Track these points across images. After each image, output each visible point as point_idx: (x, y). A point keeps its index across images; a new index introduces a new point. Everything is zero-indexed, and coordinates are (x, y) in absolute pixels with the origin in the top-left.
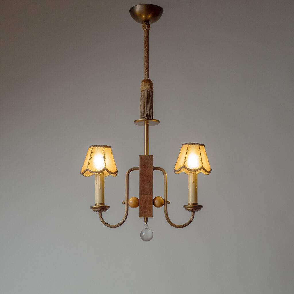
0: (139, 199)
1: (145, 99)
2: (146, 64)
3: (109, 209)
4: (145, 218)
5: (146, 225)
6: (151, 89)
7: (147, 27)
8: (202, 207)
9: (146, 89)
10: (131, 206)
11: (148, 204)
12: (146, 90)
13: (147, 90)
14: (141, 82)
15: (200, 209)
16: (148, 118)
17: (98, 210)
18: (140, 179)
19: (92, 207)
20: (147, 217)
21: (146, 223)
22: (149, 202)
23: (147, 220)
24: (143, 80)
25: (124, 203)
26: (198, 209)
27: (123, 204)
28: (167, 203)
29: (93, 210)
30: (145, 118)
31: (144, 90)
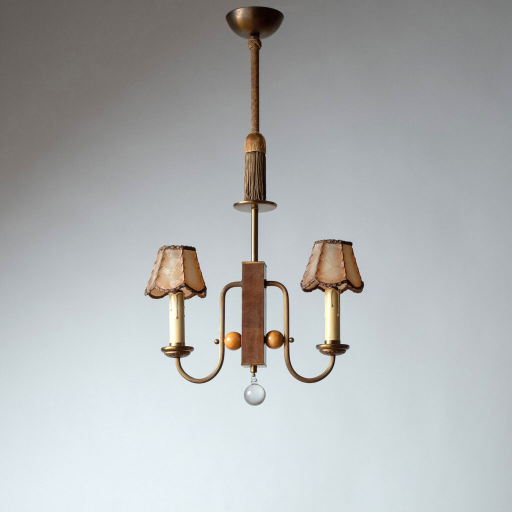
0: (241, 334)
1: (251, 166)
2: (254, 107)
3: (192, 353)
4: (251, 366)
5: (253, 378)
6: (261, 150)
7: (256, 44)
8: (347, 347)
9: (253, 150)
10: (228, 348)
11: (256, 343)
12: (253, 152)
13: (255, 152)
14: (245, 139)
15: (345, 351)
16: (257, 199)
17: (173, 354)
18: (243, 301)
19: (163, 350)
20: (255, 364)
21: (254, 375)
22: (258, 339)
23: (255, 371)
24: (249, 135)
25: (218, 343)
26: (341, 350)
27: (216, 343)
28: (289, 341)
29: (166, 354)
30: (252, 198)
31: (250, 151)
